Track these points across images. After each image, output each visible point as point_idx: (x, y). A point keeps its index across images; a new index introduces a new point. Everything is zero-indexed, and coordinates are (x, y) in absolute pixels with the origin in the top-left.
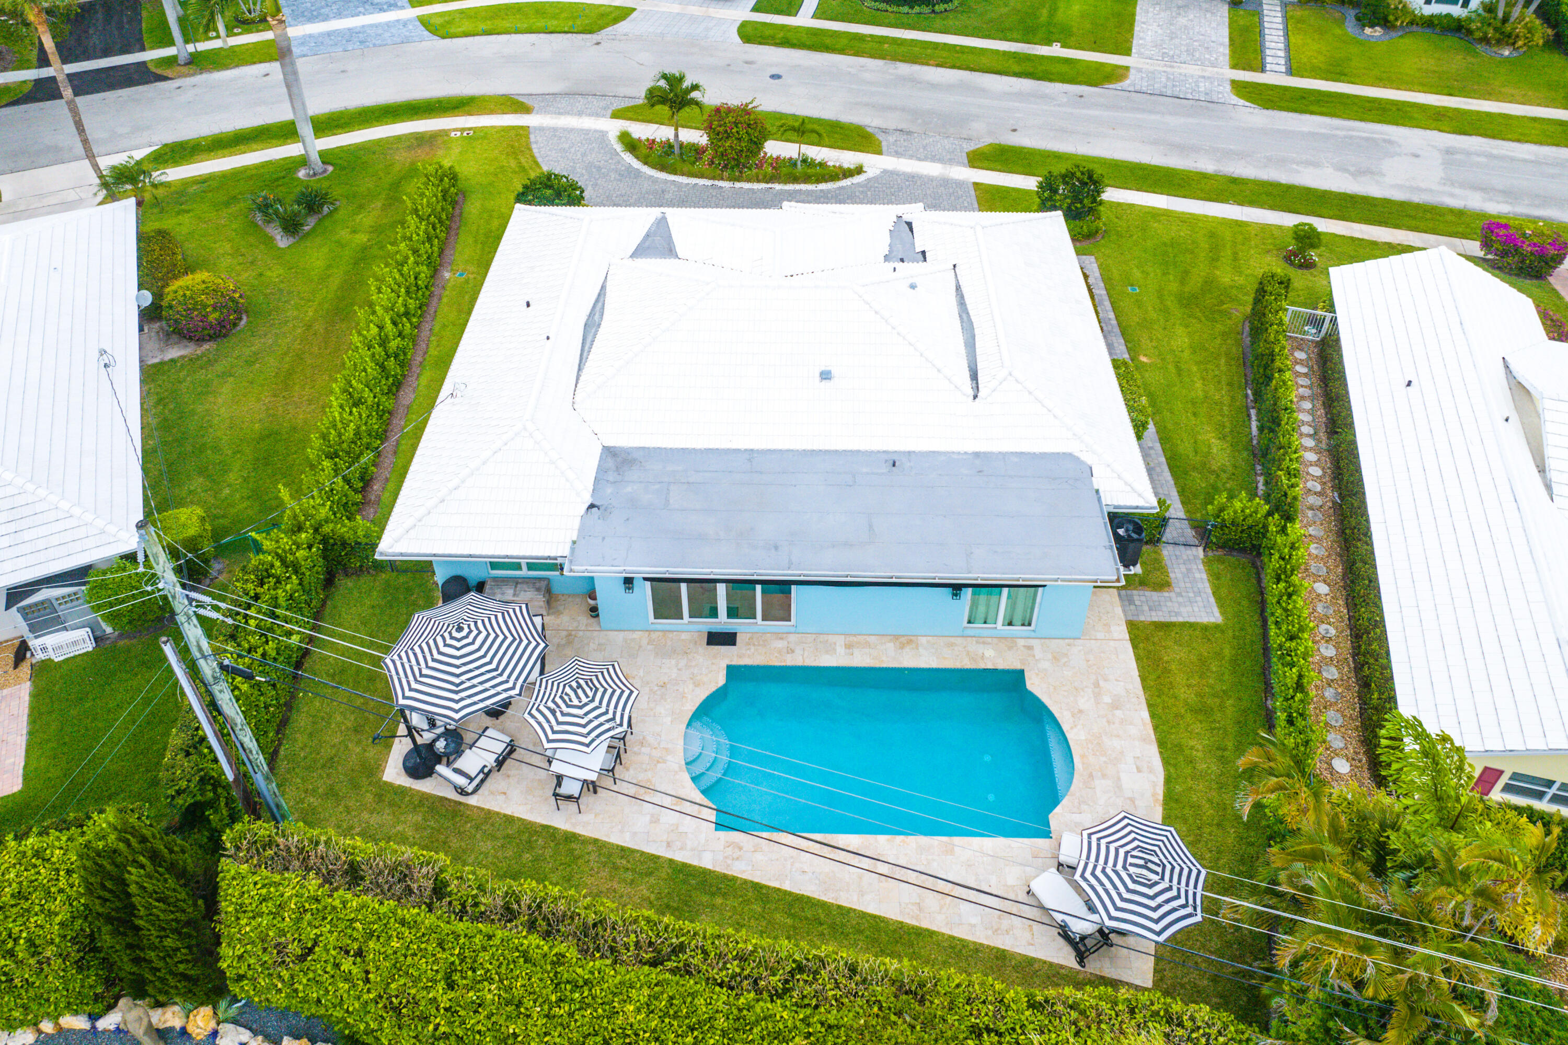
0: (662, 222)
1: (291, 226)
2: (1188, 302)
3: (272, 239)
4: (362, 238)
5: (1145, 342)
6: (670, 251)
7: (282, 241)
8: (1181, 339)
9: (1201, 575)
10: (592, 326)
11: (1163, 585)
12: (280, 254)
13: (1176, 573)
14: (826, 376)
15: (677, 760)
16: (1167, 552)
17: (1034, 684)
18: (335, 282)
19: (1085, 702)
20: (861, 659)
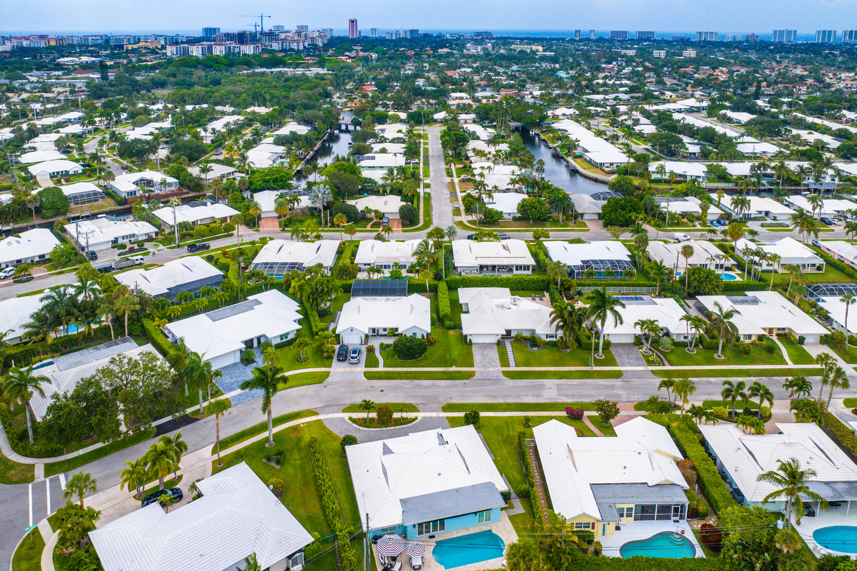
0: (384, 444)
1: (278, 462)
2: (505, 441)
3: (273, 467)
4: (298, 462)
5: (498, 454)
6: (391, 452)
7: (278, 467)
8: (505, 452)
9: (520, 504)
10: (385, 473)
11: (513, 507)
12: (279, 471)
13: (515, 504)
14: (439, 474)
15: (433, 560)
16: (512, 501)
17: (494, 532)
18: (300, 476)
19: (504, 532)
20: (460, 535)
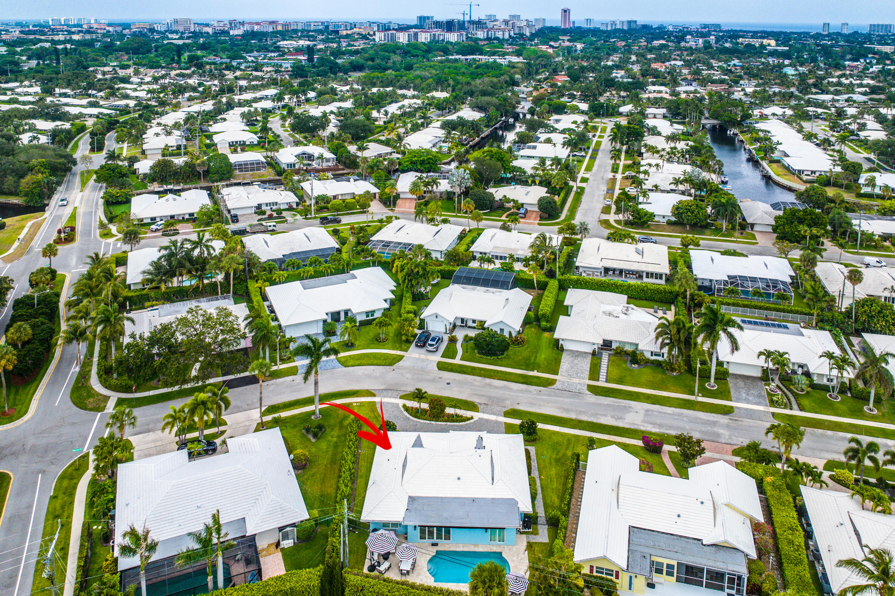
0: (419, 437)
1: (315, 435)
2: (557, 461)
3: (309, 440)
4: (335, 439)
5: (544, 473)
6: (421, 446)
7: (313, 440)
8: (553, 472)
9: (546, 532)
10: (404, 466)
11: (537, 534)
12: (313, 444)
13: (540, 531)
14: (459, 479)
15: (426, 569)
16: (539, 527)
17: (504, 555)
18: (330, 453)
19: (515, 558)
20: (466, 549)
